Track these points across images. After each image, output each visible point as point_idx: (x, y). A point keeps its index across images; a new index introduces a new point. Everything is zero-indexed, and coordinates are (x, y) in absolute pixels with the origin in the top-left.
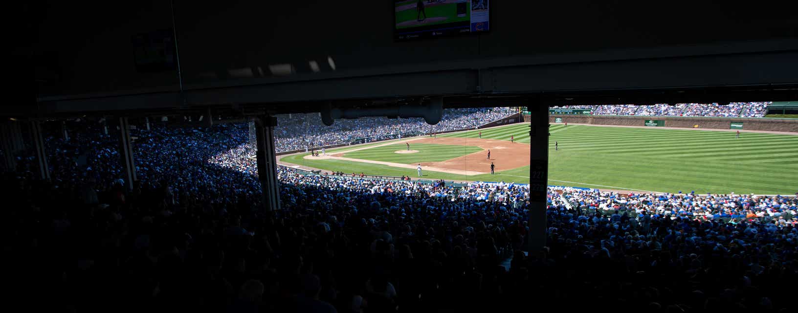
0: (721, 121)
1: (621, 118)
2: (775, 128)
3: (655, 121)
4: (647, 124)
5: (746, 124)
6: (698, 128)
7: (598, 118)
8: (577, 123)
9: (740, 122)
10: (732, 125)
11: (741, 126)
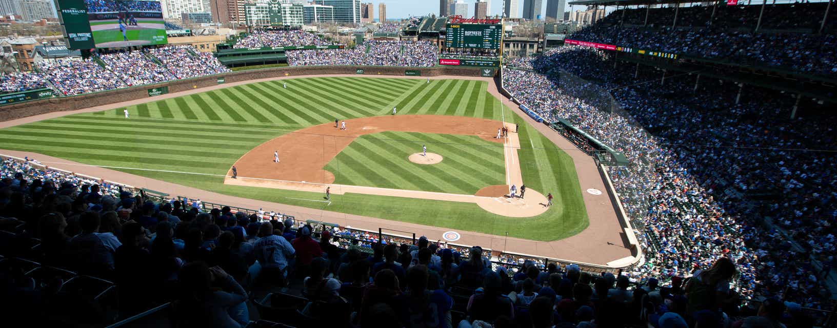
0: (211, 78)
1: (118, 93)
2: (242, 79)
3: (159, 89)
4: (151, 94)
5: (225, 78)
6: (197, 88)
7: (82, 99)
8: (34, 114)
9: (222, 77)
10: (219, 81)
11: (223, 80)
